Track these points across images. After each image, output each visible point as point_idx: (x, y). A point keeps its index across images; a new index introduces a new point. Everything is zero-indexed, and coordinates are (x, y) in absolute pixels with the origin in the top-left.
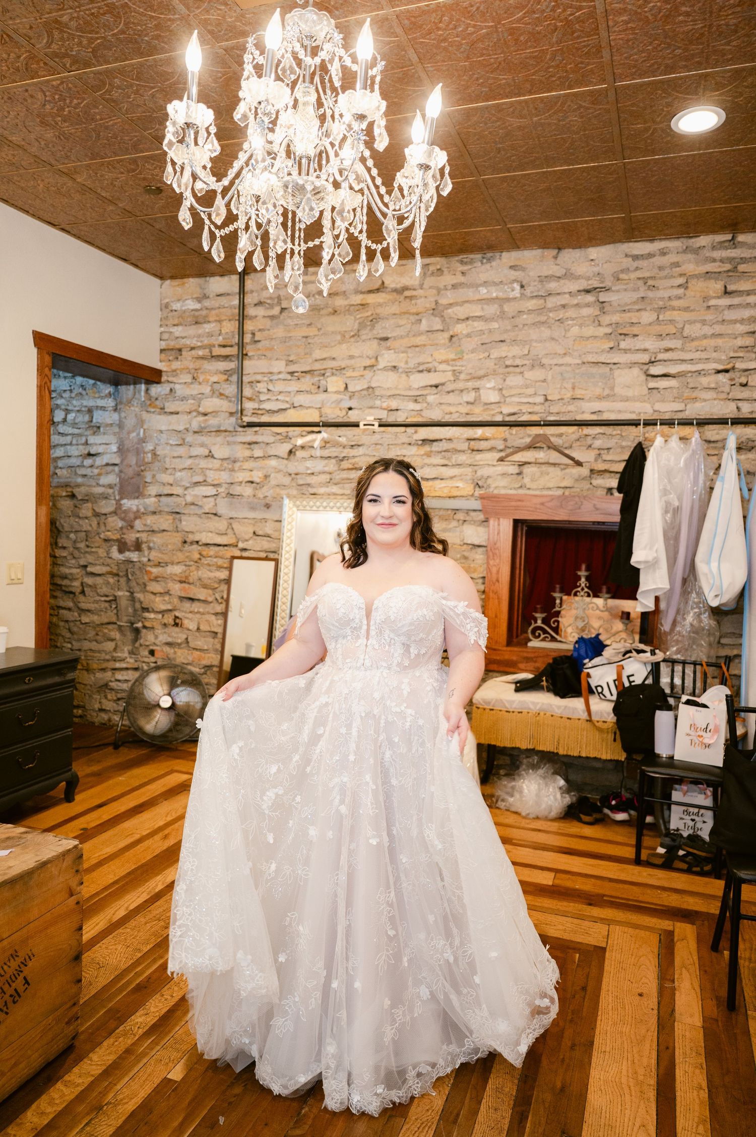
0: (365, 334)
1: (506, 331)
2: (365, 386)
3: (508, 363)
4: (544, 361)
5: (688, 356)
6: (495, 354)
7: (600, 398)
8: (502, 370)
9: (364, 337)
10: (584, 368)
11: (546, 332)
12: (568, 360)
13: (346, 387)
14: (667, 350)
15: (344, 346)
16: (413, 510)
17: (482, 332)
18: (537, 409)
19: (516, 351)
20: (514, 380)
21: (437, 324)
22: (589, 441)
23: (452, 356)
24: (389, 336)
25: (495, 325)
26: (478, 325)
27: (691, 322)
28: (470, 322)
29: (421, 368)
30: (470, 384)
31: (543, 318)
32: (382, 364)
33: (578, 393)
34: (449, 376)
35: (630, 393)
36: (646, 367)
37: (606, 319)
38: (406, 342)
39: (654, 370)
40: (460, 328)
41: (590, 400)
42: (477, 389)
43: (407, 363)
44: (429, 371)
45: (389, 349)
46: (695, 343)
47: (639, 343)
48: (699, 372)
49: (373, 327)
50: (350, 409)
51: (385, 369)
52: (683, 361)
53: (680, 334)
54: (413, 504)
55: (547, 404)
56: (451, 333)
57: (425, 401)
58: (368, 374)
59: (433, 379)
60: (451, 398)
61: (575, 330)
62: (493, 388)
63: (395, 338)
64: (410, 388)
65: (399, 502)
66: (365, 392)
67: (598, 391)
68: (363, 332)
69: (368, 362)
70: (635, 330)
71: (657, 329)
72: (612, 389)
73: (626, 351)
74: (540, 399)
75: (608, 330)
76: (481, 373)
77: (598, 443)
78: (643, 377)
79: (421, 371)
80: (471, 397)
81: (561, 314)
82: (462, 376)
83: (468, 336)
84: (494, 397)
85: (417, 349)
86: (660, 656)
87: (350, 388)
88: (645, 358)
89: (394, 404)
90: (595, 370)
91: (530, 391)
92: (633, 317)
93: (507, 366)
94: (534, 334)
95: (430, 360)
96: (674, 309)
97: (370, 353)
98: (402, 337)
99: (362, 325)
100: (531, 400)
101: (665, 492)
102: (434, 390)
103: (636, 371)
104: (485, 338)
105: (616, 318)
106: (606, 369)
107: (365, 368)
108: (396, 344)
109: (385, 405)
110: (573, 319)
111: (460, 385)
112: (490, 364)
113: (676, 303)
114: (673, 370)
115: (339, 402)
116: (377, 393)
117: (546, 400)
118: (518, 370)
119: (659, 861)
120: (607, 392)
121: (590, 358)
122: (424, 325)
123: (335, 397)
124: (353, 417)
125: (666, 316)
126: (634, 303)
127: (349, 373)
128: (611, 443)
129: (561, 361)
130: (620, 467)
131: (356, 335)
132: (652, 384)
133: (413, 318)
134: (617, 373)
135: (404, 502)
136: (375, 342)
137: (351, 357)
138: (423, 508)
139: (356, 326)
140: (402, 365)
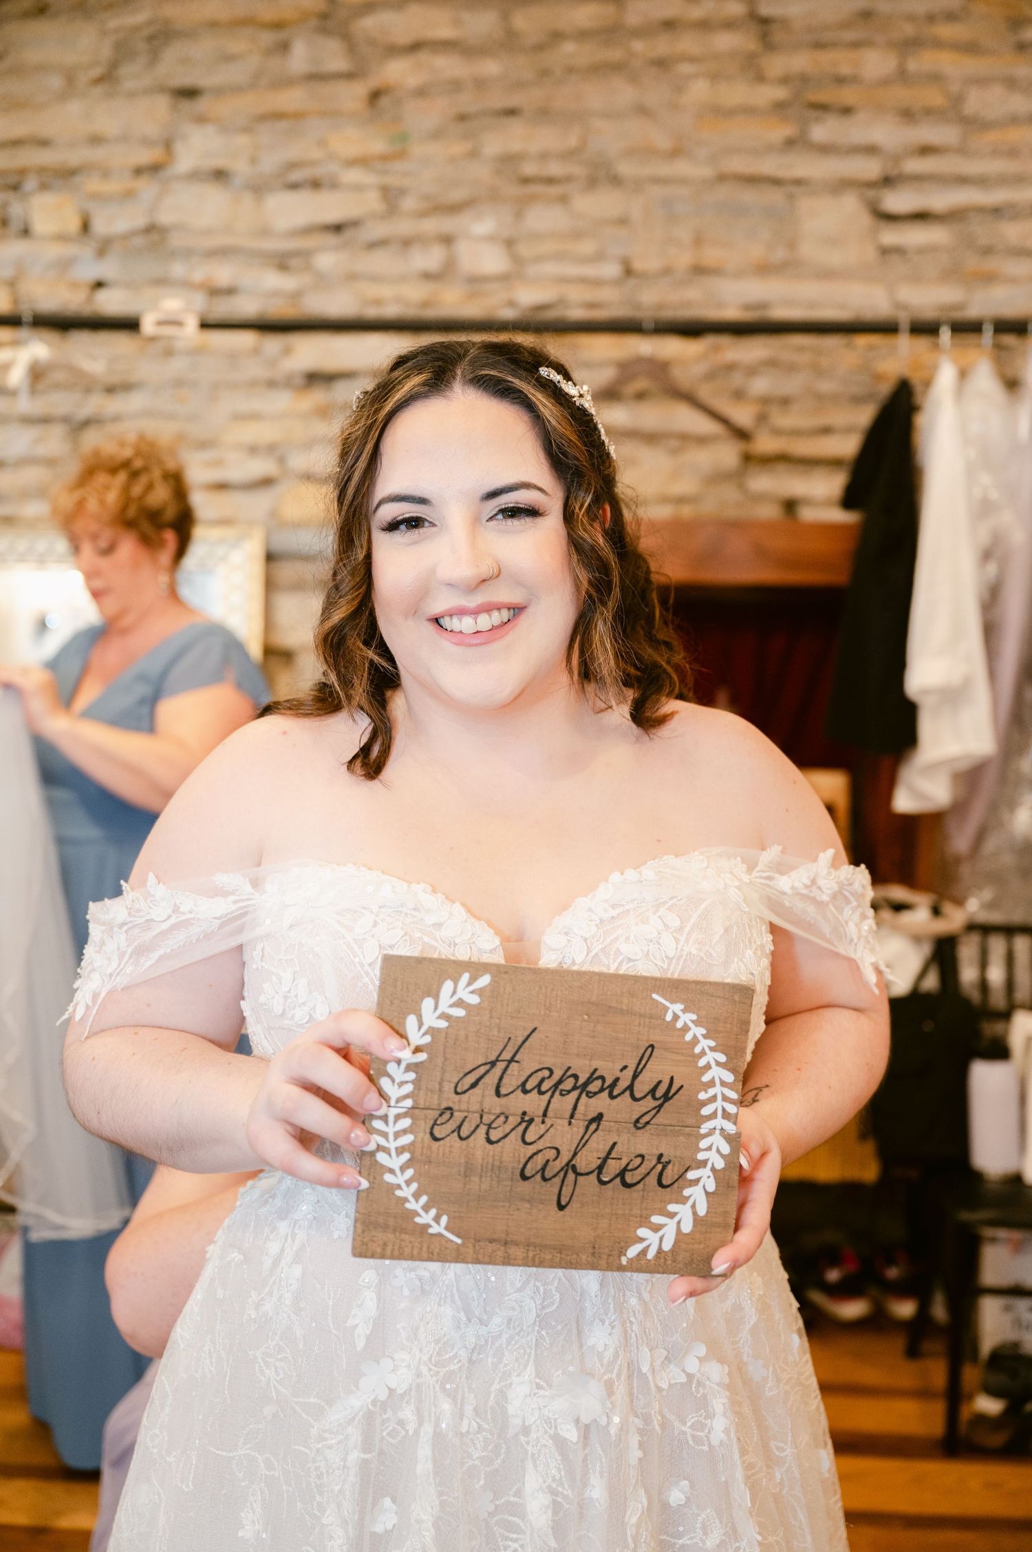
0: (133, 75)
1: (520, 85)
2: (140, 221)
3: (530, 169)
4: (626, 169)
5: (972, 167)
6: (495, 143)
7: (764, 269)
8: (514, 190)
9: (129, 85)
10: (723, 192)
11: (624, 93)
12: (682, 168)
13: (86, 227)
14: (926, 150)
15: (74, 108)
16: (575, 544)
17: (456, 86)
18: (607, 294)
19: (547, 138)
20: (543, 218)
21: (334, 58)
22: (737, 379)
23: (378, 146)
24: (203, 81)
25: (491, 67)
26: (448, 66)
27: (981, 82)
28: (423, 56)
29: (296, 176)
30: (431, 225)
31: (615, 54)
32: (186, 160)
33: (711, 255)
34: (371, 202)
35: (835, 258)
36: (871, 193)
37: (777, 65)
38: (250, 103)
39: (897, 201)
40: (398, 72)
41: (739, 274)
42: (447, 240)
43: (253, 161)
44: (316, 184)
45: (201, 119)
46: (992, 137)
47: (861, 130)
48: (997, 212)
49: (154, 57)
50: (99, 285)
51: (194, 176)
52: (962, 180)
53: (953, 112)
54: (568, 517)
55: (631, 282)
56: (373, 82)
57: (308, 267)
58: (147, 188)
59: (330, 208)
60: (380, 262)
61: (699, 90)
62: (491, 239)
63: (219, 92)
64: (265, 232)
65: (513, 512)
66: (139, 241)
67: (757, 252)
68: (126, 70)
69: (145, 156)
70: (848, 95)
71: (901, 95)
72: (792, 245)
73: (826, 149)
74: (611, 270)
75: (780, 93)
76: (457, 195)
77: (761, 385)
78: (866, 219)
79: (294, 186)
80: (431, 259)
81: (662, 46)
82: (409, 203)
83: (421, 92)
84: (492, 261)
85: (283, 125)
86: (954, 919)
87: (100, 226)
88: (870, 168)
89: (223, 274)
90: (749, 196)
91: (587, 247)
92: (841, 62)
93: (526, 181)
94: (594, 95)
95: (316, 154)
96: (938, 44)
97: (151, 129)
98: (237, 90)
99: (123, 52)
100: (589, 271)
101: (984, 508)
102: (331, 239)
103: (850, 204)
104: (467, 102)
105: (800, 62)
106: (774, 197)
107: (139, 171)
108: (225, 108)
109: (198, 275)
110: (692, 59)
111: (403, 227)
112: (481, 172)
113: (945, 31)
114: (939, 200)
115: (65, 265)
116: (176, 241)
117: (628, 272)
118: (553, 191)
119: (998, 1439)
120: (780, 254)
121: (739, 165)
122: (300, 57)
123: (55, 251)
124: (111, 303)
125: (921, 62)
126: (845, 25)
127: (93, 184)
128: (791, 385)
129: (665, 169)
130: (848, 446)
131: (108, 78)
132: (891, 236)
133: (267, 38)
134: (805, 204)
135: (533, 512)
136: (162, 103)
137: (96, 140)
138: (618, 535)
139: (106, 52)
140: (240, 167)
